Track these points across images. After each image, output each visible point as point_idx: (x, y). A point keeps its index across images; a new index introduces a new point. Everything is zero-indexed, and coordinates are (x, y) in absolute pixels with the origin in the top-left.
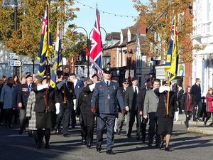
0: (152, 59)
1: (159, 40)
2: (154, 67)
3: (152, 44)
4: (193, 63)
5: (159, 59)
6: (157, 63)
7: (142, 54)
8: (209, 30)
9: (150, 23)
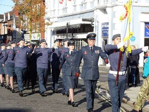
0: (22, 30)
1: (26, 19)
2: (23, 34)
3: (22, 21)
4: (45, 33)
5: (26, 30)
6: (25, 32)
7: (16, 27)
8: (54, 14)
9: (21, 10)
